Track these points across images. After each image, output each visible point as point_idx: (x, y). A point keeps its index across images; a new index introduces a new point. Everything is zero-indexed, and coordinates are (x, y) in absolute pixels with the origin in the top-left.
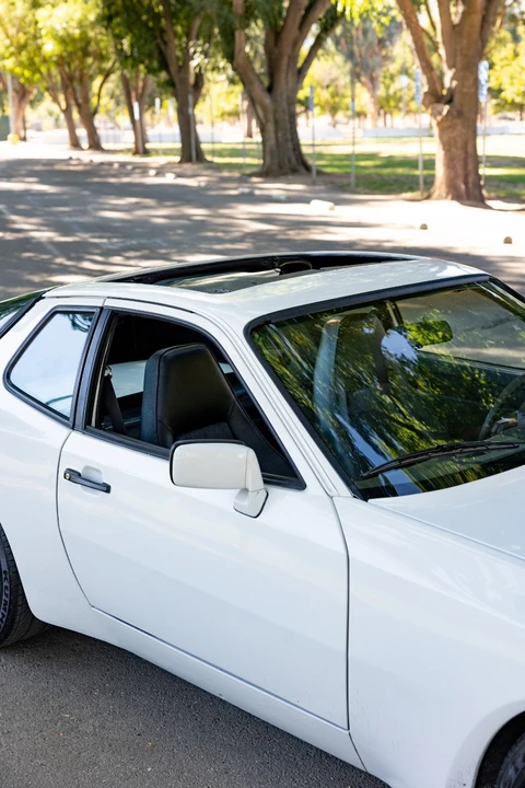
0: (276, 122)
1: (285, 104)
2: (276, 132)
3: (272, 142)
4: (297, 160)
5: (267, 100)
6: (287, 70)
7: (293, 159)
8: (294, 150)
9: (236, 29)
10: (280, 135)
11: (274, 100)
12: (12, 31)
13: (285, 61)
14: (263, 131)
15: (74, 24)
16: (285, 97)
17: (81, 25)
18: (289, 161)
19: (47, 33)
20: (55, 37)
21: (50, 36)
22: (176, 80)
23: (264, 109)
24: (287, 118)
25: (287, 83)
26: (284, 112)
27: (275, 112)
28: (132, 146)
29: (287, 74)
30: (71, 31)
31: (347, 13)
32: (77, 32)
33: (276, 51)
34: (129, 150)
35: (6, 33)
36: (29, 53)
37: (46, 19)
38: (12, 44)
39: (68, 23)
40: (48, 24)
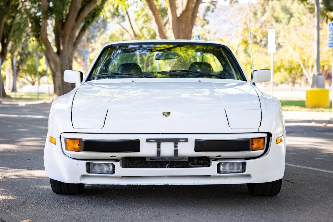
0: (62, 71)
5: (57, 59)
11: (61, 59)
14: (54, 76)
16: (67, 58)
23: (55, 63)
25: (68, 50)
29: (68, 45)
33: (62, 32)
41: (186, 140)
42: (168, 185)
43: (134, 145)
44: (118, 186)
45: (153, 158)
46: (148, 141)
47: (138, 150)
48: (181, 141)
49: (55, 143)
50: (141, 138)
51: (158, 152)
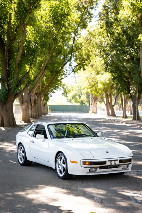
12: (90, 81)
15: (107, 79)
17: (109, 80)
20: (102, 83)
21: (100, 83)
28: (122, 116)
30: (106, 81)
32: (108, 82)
34: (121, 117)
35: (89, 81)
36: (95, 88)
37: (99, 78)
38: (90, 85)
39: (105, 79)
40: (100, 79)
41: (118, 160)
43: (105, 162)
46: (109, 161)
47: (106, 164)
49: (77, 163)
50: (107, 160)
51: (111, 164)
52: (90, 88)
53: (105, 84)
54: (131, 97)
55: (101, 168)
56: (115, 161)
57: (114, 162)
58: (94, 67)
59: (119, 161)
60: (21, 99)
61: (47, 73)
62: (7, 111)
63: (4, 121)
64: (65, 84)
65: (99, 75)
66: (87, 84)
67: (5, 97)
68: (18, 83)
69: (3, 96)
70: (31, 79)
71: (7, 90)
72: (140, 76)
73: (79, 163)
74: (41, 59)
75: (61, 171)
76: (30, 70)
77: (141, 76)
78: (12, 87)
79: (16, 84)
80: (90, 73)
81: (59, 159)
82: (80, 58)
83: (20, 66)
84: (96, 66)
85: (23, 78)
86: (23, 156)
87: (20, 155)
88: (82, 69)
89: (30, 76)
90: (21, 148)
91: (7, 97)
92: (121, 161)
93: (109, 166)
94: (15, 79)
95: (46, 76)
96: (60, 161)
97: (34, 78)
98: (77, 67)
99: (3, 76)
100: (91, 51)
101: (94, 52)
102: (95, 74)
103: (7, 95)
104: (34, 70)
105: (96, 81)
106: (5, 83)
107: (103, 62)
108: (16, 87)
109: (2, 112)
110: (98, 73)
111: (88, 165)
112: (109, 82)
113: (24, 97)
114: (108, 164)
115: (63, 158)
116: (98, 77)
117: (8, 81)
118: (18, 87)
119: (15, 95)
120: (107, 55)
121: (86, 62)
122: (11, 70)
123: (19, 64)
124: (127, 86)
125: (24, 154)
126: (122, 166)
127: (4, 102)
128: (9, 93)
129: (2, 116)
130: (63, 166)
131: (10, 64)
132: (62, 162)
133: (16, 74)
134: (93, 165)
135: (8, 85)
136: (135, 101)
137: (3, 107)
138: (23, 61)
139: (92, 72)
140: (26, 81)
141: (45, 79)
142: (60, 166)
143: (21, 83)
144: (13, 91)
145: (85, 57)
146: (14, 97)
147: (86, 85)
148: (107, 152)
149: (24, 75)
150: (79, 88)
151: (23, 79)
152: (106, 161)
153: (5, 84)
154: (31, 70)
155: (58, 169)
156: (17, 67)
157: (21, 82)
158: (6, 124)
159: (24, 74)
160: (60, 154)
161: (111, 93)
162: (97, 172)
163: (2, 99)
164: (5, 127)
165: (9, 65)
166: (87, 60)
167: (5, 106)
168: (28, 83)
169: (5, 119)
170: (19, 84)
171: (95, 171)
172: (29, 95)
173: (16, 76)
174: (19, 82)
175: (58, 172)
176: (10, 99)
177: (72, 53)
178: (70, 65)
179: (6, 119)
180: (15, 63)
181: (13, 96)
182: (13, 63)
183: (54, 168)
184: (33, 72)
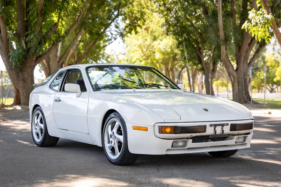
0: (238, 82)
1: (242, 75)
2: (238, 86)
3: (237, 90)
4: (247, 98)
5: (235, 74)
6: (244, 62)
7: (245, 98)
8: (246, 94)
9: (221, 45)
10: (240, 87)
12: (145, 50)
13: (243, 58)
14: (233, 86)
15: (168, 47)
17: (171, 48)
18: (244, 98)
19: (157, 50)
20: (161, 52)
21: (158, 51)
22: (205, 68)
24: (243, 81)
25: (243, 67)
26: (242, 78)
27: (238, 78)
30: (167, 50)
31: (256, 37)
32: (169, 50)
33: (239, 54)
35: (142, 51)
36: (151, 59)
37: (157, 45)
38: (144, 55)
39: (166, 46)
40: (158, 47)
41: (228, 124)
42: (212, 152)
44: (188, 154)
45: (213, 136)
46: (211, 125)
47: (205, 131)
48: (225, 125)
49: (147, 130)
50: (208, 124)
51: (215, 132)
52: (144, 59)
53: (165, 53)
54: (202, 69)
55: (195, 140)
56: (223, 125)
57: (220, 127)
58: (150, 30)
59: (229, 127)
60: (48, 70)
61: (84, 38)
62: (25, 82)
63: (20, 96)
64: (109, 56)
65: (157, 41)
66: (141, 54)
67: (22, 60)
68: (41, 40)
69: (18, 59)
70: (61, 35)
71: (24, 50)
72: (217, 35)
73: (150, 129)
74: (75, 5)
75: (113, 150)
76: (58, 20)
77: (219, 36)
78: (32, 45)
79: (38, 41)
80: (144, 39)
81: (110, 127)
82: (130, 17)
83: (44, 14)
84: (153, 29)
85: (48, 32)
86: (41, 129)
87: (36, 127)
88: (133, 32)
89: (59, 29)
90: (38, 115)
91: (24, 61)
92: (233, 127)
93: (212, 136)
94: (36, 33)
95: (83, 42)
96: (112, 129)
97: (66, 32)
98: (127, 29)
99: (18, 29)
100: (145, 6)
101: (151, 8)
102: (151, 40)
103: (25, 57)
104: (65, 21)
105: (152, 51)
106: (22, 38)
107: (163, 20)
108: (38, 46)
109: (17, 83)
110: (155, 39)
111: (171, 133)
112: (171, 51)
113: (51, 66)
114: (210, 131)
115: (118, 124)
116: (155, 43)
117: (27, 36)
118: (42, 45)
119: (37, 57)
120: (169, 10)
121: (139, 22)
122: (31, 19)
123: (42, 10)
124: (197, 54)
125: (42, 126)
126: (236, 137)
127: (20, 68)
128: (27, 54)
129: (17, 89)
130: (118, 138)
131: (29, 11)
132: (115, 130)
133: (38, 26)
134: (181, 133)
135: (26, 43)
136: (209, 75)
137: (19, 75)
138: (48, 7)
139: (147, 38)
140: (53, 37)
141: (81, 46)
142: (111, 139)
143: (46, 40)
144: (33, 51)
145: (137, 15)
146: (36, 60)
147: (139, 55)
148: (206, 110)
149: (51, 28)
150: (129, 61)
151: (48, 34)
152: (205, 127)
153: (21, 41)
154: (60, 20)
155: (107, 146)
156: (39, 15)
157: (45, 38)
158: (23, 101)
159: (50, 26)
160: (112, 115)
161: (173, 67)
162: (187, 147)
163: (18, 64)
164: (22, 105)
165: (27, 13)
166: (140, 19)
167: (23, 75)
168: (56, 40)
169: (21, 94)
170: (43, 40)
171: (183, 146)
172: (59, 64)
173: (38, 29)
174: (43, 37)
175: (108, 151)
176: (30, 64)
177: (120, 10)
178: (117, 27)
179: (23, 93)
180: (36, 8)
181: (34, 59)
182: (33, 9)
183: (100, 145)
184: (64, 23)
